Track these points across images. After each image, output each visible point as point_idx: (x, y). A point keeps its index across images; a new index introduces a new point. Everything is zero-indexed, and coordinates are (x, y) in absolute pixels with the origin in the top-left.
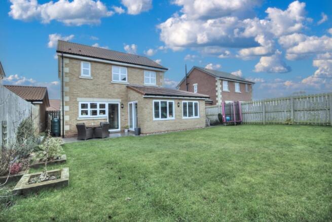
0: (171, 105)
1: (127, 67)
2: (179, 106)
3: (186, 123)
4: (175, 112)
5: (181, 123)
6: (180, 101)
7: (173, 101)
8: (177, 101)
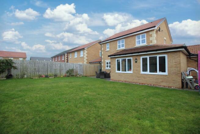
0: (129, 61)
1: (124, 38)
2: (136, 62)
3: (144, 78)
4: (133, 67)
5: (138, 77)
6: (137, 58)
7: (131, 58)
8: (135, 58)
